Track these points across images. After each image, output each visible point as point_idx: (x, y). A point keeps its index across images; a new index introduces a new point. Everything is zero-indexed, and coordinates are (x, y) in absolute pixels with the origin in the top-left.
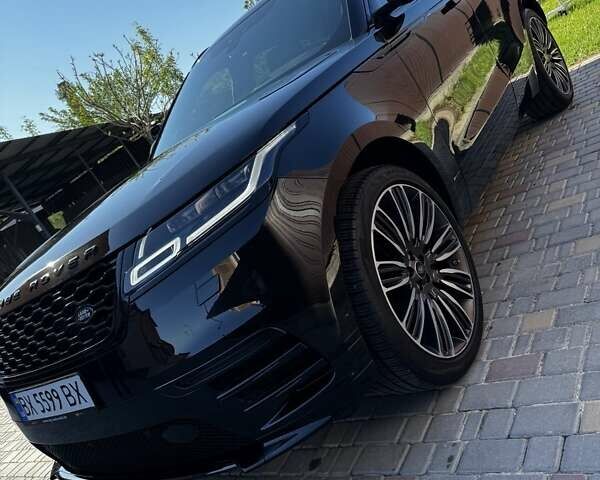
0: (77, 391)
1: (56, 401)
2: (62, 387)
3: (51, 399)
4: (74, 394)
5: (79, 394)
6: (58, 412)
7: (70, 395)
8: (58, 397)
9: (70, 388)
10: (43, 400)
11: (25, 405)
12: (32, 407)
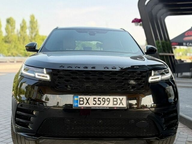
0: (121, 101)
1: (107, 103)
3: (105, 101)
4: (119, 101)
8: (109, 101)
9: (118, 99)
10: (99, 101)
11: (83, 101)
12: (87, 102)
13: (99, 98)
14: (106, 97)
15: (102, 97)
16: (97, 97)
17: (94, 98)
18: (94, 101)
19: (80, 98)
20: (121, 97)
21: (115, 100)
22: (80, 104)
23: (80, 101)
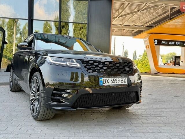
0: (125, 80)
1: (118, 82)
2: (121, 79)
3: (117, 81)
4: (124, 81)
5: (125, 81)
6: (117, 84)
7: (123, 81)
8: (119, 81)
9: (124, 79)
10: (114, 81)
11: (105, 81)
12: (108, 82)
13: (114, 79)
14: (117, 78)
15: (115, 78)
16: (113, 78)
17: (111, 79)
18: (111, 81)
19: (103, 79)
20: (125, 78)
21: (122, 80)
22: (104, 83)
23: (103, 81)
